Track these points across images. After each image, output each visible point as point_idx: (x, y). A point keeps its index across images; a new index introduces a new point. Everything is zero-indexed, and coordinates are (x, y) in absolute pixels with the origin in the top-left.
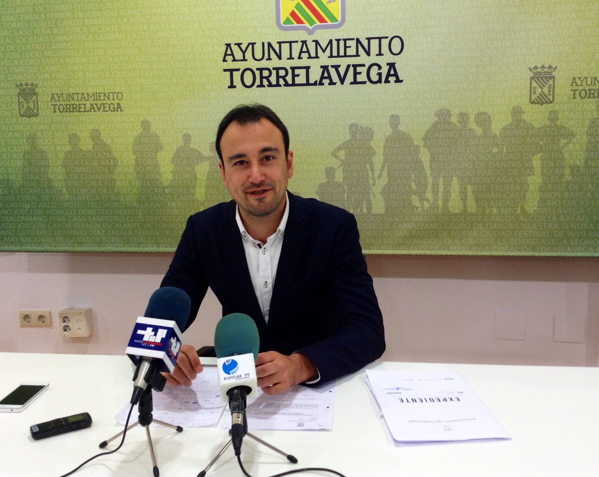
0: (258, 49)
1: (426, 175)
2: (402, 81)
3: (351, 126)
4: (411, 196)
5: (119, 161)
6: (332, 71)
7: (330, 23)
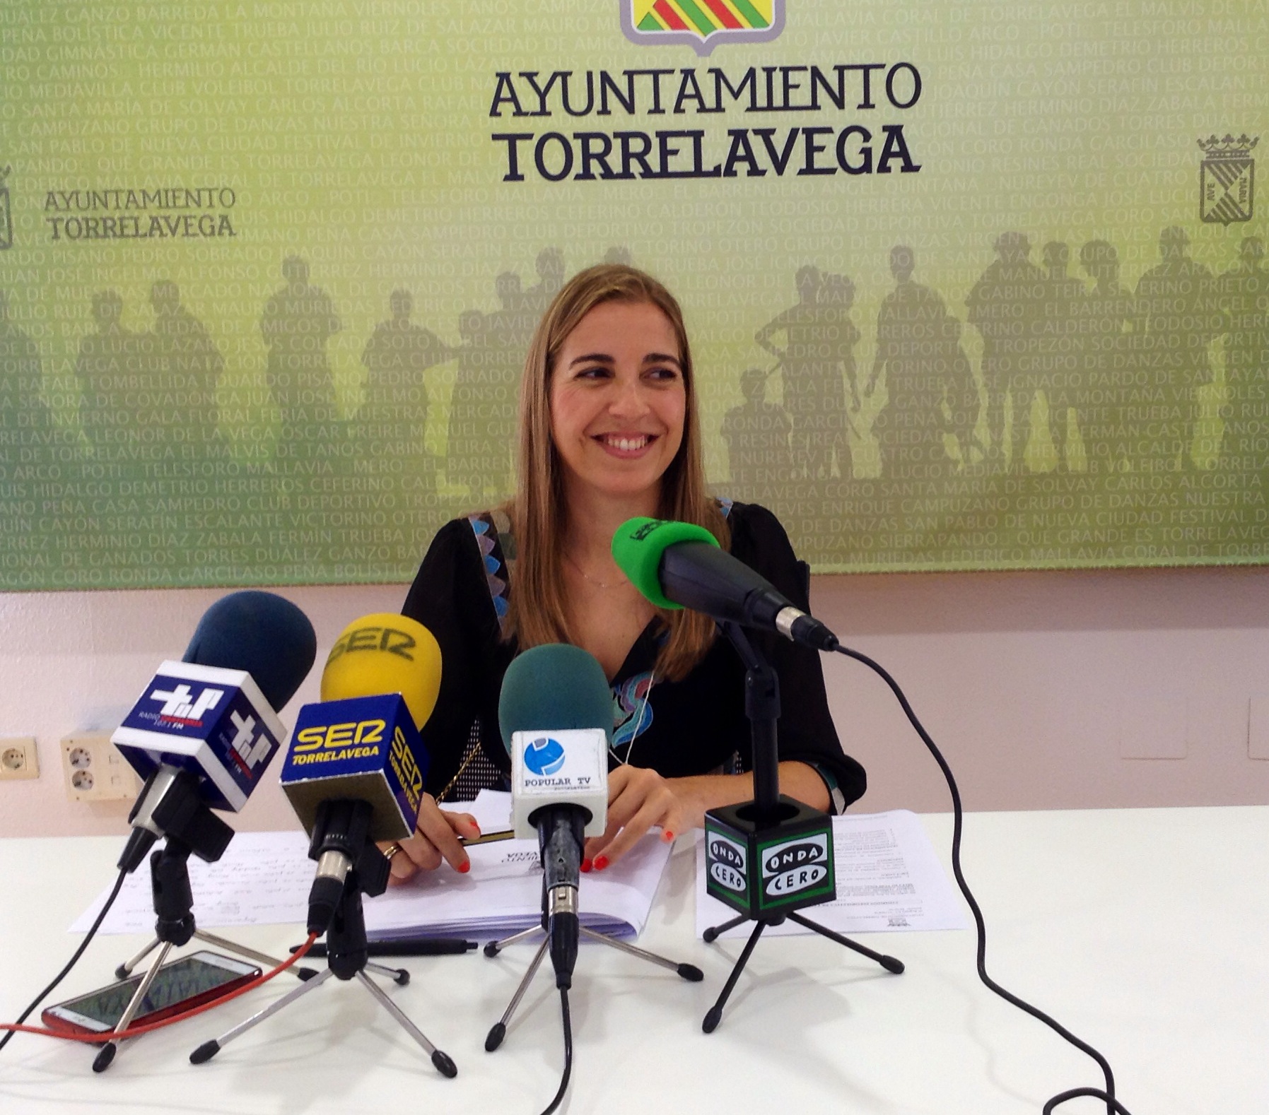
0: (578, 89)
1: (974, 384)
2: (917, 169)
3: (800, 275)
4: (941, 434)
5: (227, 361)
7: (748, 28)
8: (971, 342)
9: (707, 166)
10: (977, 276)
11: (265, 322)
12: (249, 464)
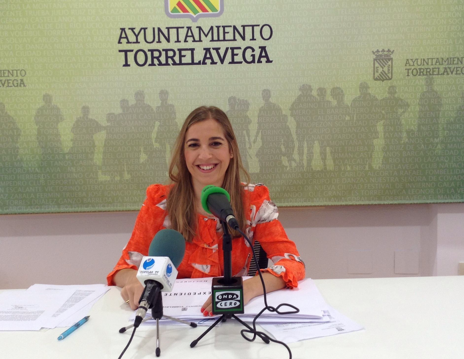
0: (149, 33)
1: (293, 138)
2: (271, 62)
3: (230, 99)
4: (281, 157)
5: (22, 131)
6: (214, 53)
8: (292, 123)
9: (196, 61)
10: (293, 99)
11: (36, 117)
12: (30, 169)
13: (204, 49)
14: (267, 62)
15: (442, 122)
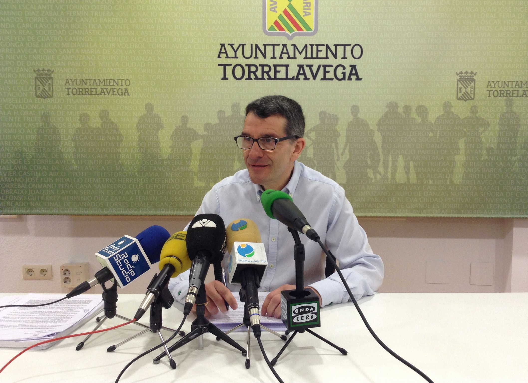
0: (247, 49)
1: (379, 152)
2: (361, 79)
3: (320, 113)
4: (367, 169)
5: (124, 138)
6: (307, 70)
8: (378, 138)
9: (290, 76)
11: (138, 125)
12: (130, 173)
13: (298, 66)
14: (357, 79)
15: (520, 141)
